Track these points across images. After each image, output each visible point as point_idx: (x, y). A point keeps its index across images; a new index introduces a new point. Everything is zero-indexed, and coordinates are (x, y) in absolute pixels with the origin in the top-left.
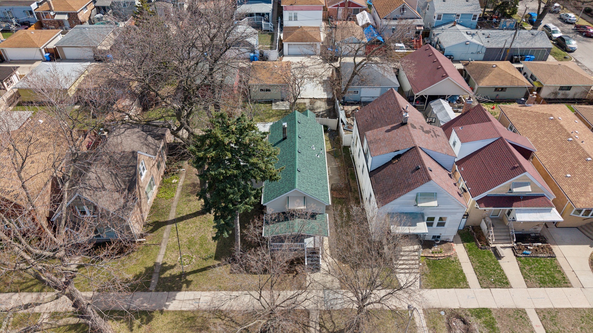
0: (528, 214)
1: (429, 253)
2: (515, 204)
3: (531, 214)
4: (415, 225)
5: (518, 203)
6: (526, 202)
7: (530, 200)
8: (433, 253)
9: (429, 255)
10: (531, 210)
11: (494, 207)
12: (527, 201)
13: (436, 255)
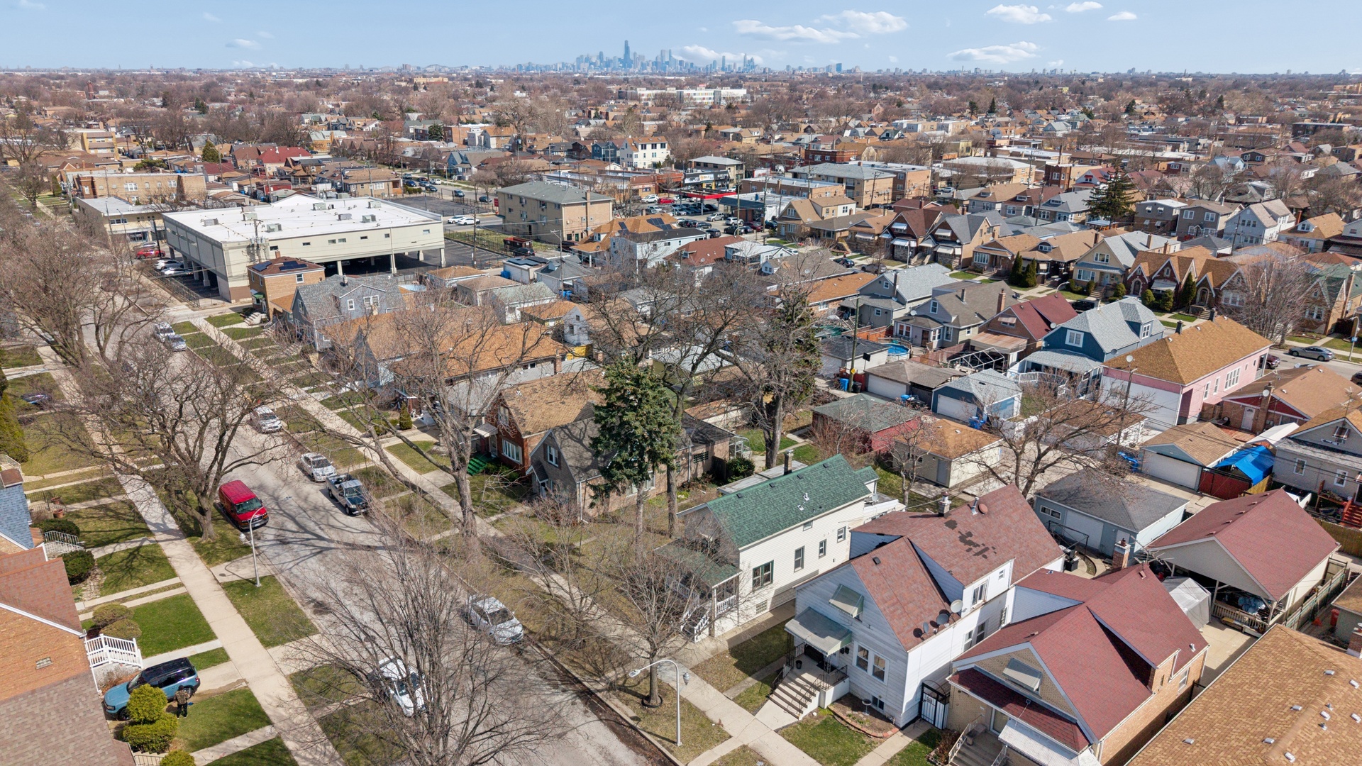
0: (1026, 738)
1: (844, 713)
2: (1011, 705)
3: (1032, 742)
4: (824, 636)
5: (1018, 708)
6: (1034, 714)
7: (1041, 716)
8: (849, 716)
9: (841, 715)
10: (1037, 735)
11: (973, 691)
12: (1036, 713)
13: (849, 721)
